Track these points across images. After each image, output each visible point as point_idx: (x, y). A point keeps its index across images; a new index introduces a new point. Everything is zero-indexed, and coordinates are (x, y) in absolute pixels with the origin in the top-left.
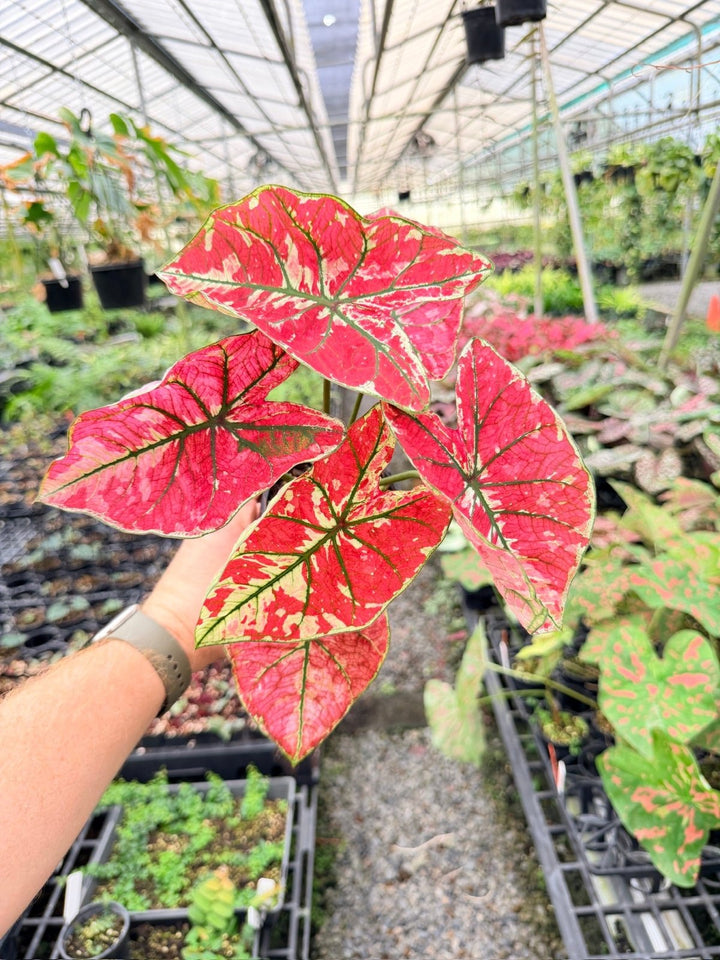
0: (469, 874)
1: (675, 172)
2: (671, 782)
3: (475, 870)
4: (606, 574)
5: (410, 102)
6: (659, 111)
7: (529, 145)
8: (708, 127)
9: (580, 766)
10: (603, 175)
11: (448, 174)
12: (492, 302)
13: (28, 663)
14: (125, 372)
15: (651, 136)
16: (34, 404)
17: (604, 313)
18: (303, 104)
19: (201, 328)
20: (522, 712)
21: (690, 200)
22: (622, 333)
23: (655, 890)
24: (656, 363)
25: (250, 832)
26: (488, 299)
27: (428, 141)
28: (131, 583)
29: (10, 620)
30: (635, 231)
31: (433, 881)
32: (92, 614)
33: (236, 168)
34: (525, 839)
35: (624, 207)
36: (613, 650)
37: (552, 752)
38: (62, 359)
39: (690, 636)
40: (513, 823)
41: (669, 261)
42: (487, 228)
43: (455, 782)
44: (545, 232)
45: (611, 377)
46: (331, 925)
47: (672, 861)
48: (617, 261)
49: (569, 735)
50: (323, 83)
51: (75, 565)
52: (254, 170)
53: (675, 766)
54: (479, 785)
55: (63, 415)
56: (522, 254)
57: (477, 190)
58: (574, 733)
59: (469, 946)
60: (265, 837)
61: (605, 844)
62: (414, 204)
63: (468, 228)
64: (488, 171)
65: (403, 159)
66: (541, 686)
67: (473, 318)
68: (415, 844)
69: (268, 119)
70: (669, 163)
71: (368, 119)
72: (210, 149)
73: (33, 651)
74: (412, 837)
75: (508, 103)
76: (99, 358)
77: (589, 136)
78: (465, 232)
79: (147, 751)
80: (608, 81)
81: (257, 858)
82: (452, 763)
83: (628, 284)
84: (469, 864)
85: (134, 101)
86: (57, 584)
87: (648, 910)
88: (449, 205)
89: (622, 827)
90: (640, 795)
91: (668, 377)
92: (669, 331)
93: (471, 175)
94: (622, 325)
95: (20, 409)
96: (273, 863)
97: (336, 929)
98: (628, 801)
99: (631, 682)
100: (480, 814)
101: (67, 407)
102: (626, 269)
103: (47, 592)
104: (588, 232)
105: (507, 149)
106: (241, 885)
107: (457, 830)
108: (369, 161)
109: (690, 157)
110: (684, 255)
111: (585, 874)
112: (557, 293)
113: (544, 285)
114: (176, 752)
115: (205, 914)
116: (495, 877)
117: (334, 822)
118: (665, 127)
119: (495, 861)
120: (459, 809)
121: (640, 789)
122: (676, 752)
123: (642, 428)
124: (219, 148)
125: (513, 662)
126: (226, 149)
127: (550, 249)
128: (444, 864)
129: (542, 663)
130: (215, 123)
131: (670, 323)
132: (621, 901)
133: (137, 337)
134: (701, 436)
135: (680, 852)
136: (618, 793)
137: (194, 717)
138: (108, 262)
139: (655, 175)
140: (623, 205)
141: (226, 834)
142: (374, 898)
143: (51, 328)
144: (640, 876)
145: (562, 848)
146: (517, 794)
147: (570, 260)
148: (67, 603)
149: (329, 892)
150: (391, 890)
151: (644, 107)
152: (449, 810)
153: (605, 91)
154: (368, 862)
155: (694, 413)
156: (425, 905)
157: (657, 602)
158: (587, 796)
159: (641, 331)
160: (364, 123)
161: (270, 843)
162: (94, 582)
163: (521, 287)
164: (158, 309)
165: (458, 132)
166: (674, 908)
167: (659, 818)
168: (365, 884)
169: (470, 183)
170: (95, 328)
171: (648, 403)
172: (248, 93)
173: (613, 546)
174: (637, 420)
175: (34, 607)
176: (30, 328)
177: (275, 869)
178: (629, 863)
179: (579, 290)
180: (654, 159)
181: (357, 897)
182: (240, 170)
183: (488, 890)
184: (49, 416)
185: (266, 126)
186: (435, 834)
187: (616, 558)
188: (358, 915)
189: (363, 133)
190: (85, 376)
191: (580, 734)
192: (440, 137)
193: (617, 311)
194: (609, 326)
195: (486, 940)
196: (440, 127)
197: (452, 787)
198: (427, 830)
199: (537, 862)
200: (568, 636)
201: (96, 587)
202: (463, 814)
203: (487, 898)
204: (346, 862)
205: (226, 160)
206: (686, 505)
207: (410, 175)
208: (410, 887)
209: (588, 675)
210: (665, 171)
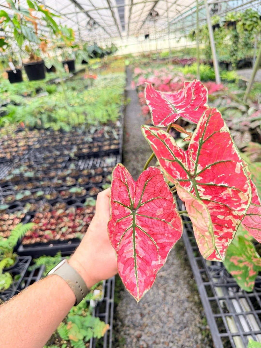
0: (171, 285)
1: (252, 23)
2: (245, 254)
3: (173, 284)
7: (195, 15)
10: (224, 25)
11: (164, 28)
12: (181, 77)
13: (9, 215)
14: (42, 107)
15: (243, 9)
16: (9, 120)
17: (223, 81)
19: (70, 90)
21: (257, 36)
22: (230, 88)
23: (238, 291)
24: (242, 99)
26: (179, 76)
27: (156, 14)
28: (46, 185)
29: (3, 199)
30: (236, 48)
31: (158, 288)
32: (32, 197)
34: (191, 273)
38: (19, 103)
40: (187, 268)
41: (248, 61)
42: (179, 49)
44: (201, 51)
45: (225, 104)
46: (122, 303)
47: (244, 282)
48: (228, 61)
51: (26, 179)
52: (89, 27)
53: (246, 249)
54: (175, 254)
55: (20, 124)
56: (192, 59)
57: (175, 33)
59: (171, 310)
61: (219, 275)
62: (150, 40)
63: (172, 49)
64: (179, 26)
65: (146, 21)
67: (174, 83)
69: (93, 5)
70: (250, 19)
71: (133, 4)
72: (71, 18)
73: (11, 211)
76: (33, 102)
77: (219, 10)
78: (171, 51)
79: (53, 246)
83: (232, 70)
84: (171, 282)
86: (19, 186)
87: (234, 298)
88: (164, 40)
89: (226, 270)
90: (233, 259)
91: (247, 104)
92: (247, 87)
93: (173, 27)
94: (230, 85)
95: (4, 122)
96: (100, 284)
97: (124, 305)
98: (228, 261)
100: (175, 265)
101: (21, 121)
102: (232, 64)
103: (16, 189)
104: (218, 50)
105: (187, 17)
107: (166, 270)
108: (133, 22)
109: (258, 17)
110: (254, 58)
111: (212, 286)
112: (205, 73)
113: (201, 70)
114: (64, 246)
116: (180, 286)
118: (248, 5)
119: (181, 281)
121: (233, 257)
122: (247, 243)
123: (236, 124)
124: (74, 18)
126: (77, 18)
127: (203, 57)
128: (162, 282)
131: (248, 85)
132: (225, 295)
133: (47, 94)
134: (259, 126)
135: (247, 279)
137: (70, 233)
139: (244, 24)
140: (230, 39)
143: (14, 91)
144: (232, 287)
145: (204, 276)
147: (211, 61)
148: (23, 193)
149: (122, 293)
155: (256, 118)
156: (155, 296)
159: (237, 88)
160: (131, 5)
162: (33, 185)
163: (192, 71)
164: (54, 83)
165: (167, 10)
166: (244, 297)
167: (240, 267)
169: (172, 31)
170: (31, 91)
171: (239, 114)
174: (235, 121)
175: (11, 195)
176: (6, 91)
177: (101, 286)
178: (228, 282)
179: (214, 72)
180: (244, 18)
182: (83, 27)
183: (178, 291)
184: (15, 124)
185: (92, 8)
190: (28, 109)
192: (160, 12)
193: (228, 80)
194: (225, 85)
195: (177, 308)
196: (161, 8)
199: (195, 281)
201: (34, 187)
202: (169, 265)
203: (177, 293)
205: (77, 23)
206: (252, 152)
207: (148, 28)
210: (248, 23)
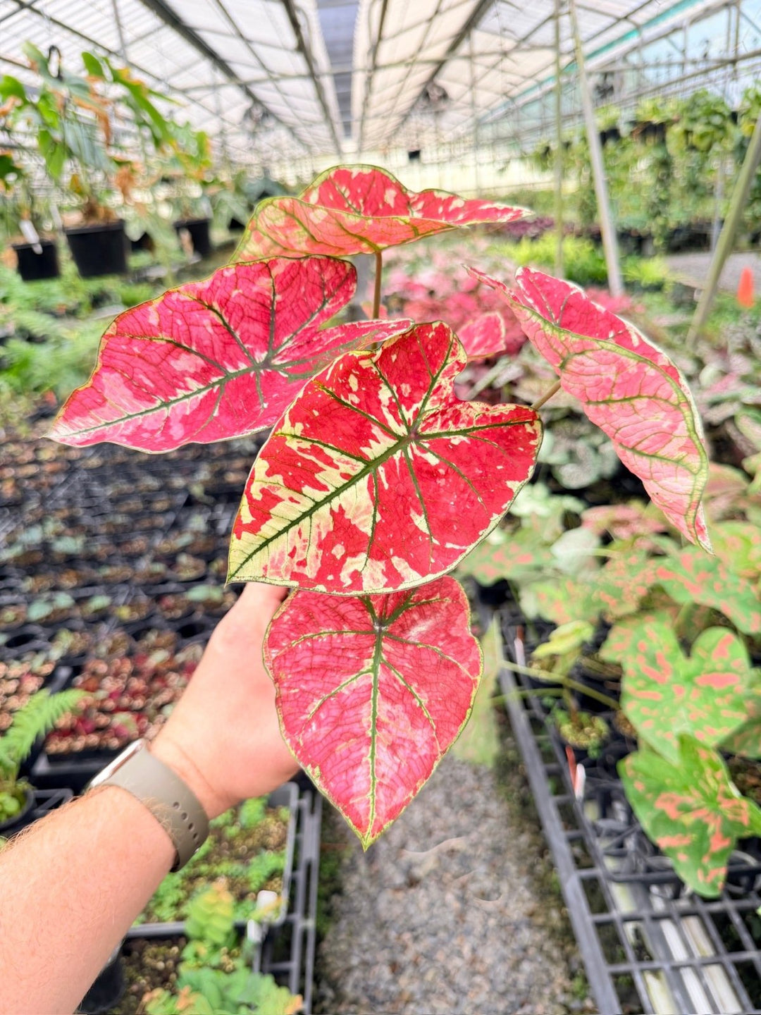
0: (481, 877)
1: (710, 129)
2: (697, 787)
3: (487, 874)
4: (630, 567)
5: (420, 49)
6: (694, 62)
7: (551, 100)
8: (746, 81)
9: (599, 769)
10: (632, 133)
11: (462, 132)
13: (8, 665)
15: (685, 90)
16: (11, 385)
17: (630, 286)
18: (302, 48)
20: (538, 712)
21: (723, 163)
22: (648, 307)
23: (677, 896)
24: (684, 341)
25: (250, 842)
26: (505, 270)
27: (440, 94)
28: (119, 578)
30: (663, 196)
31: (442, 886)
32: (77, 612)
33: (229, 123)
34: (540, 842)
35: (652, 171)
36: (637, 649)
37: (571, 755)
38: (41, 334)
39: (720, 634)
40: (527, 826)
41: (698, 230)
42: (504, 192)
43: (467, 783)
44: (566, 198)
46: (337, 932)
47: (696, 870)
48: (642, 230)
49: (588, 737)
50: (324, 27)
51: (59, 559)
52: (249, 125)
53: (702, 771)
54: (492, 786)
55: (43, 397)
56: (542, 222)
57: (494, 149)
58: (593, 735)
59: (480, 952)
60: (266, 847)
61: (624, 849)
62: (424, 164)
63: (483, 193)
64: (506, 128)
65: (412, 113)
66: (558, 686)
68: (424, 848)
69: (263, 66)
70: (704, 120)
71: (375, 68)
72: (200, 100)
73: (14, 651)
74: (422, 842)
75: (528, 50)
76: (82, 334)
77: (616, 89)
80: (638, 28)
81: (258, 869)
82: (464, 763)
83: (654, 256)
84: (480, 869)
85: (113, 44)
86: (39, 579)
87: (668, 917)
88: (463, 167)
89: (642, 834)
90: (664, 801)
91: (697, 354)
92: (698, 306)
93: (487, 133)
94: (649, 299)
96: (274, 874)
97: (343, 936)
98: (651, 808)
99: (655, 683)
100: (493, 817)
101: (47, 388)
102: (653, 238)
103: (28, 589)
104: (614, 198)
105: (526, 104)
106: (241, 897)
107: (468, 833)
108: (376, 116)
109: (727, 114)
110: (716, 225)
111: (603, 881)
112: (579, 264)
113: (565, 255)
115: (202, 928)
116: (508, 881)
117: (340, 826)
118: (700, 79)
119: (509, 864)
120: (471, 812)
121: (664, 795)
122: (703, 755)
124: (209, 100)
125: (529, 660)
126: (217, 101)
127: (572, 216)
128: (455, 868)
129: (560, 661)
130: (204, 70)
131: (699, 297)
132: (640, 907)
134: (732, 419)
135: (706, 860)
136: (641, 799)
138: (84, 223)
139: (687, 133)
140: (651, 169)
141: (225, 844)
142: (382, 904)
143: (28, 300)
144: (660, 883)
145: (578, 850)
146: (531, 795)
147: (594, 228)
148: (50, 601)
149: (335, 899)
150: (400, 895)
151: (677, 57)
152: (460, 812)
153: (634, 40)
154: (375, 867)
155: (726, 394)
156: (435, 911)
157: (685, 598)
158: (606, 801)
159: (668, 306)
160: (370, 71)
161: (272, 853)
162: (78, 577)
163: (540, 257)
164: (146, 280)
165: (473, 85)
166: (695, 914)
167: (683, 826)
168: (372, 890)
169: (485, 142)
170: (77, 301)
172: (241, 36)
173: (636, 536)
175: (14, 604)
176: (5, 301)
177: (276, 880)
178: (649, 870)
179: (602, 261)
180: (687, 115)
181: (364, 903)
182: (234, 125)
183: (500, 894)
184: (29, 397)
185: (261, 74)
186: (445, 838)
187: (641, 550)
188: (366, 921)
189: (369, 81)
190: (67, 353)
191: (600, 736)
192: (454, 90)
193: (643, 284)
194: (633, 300)
195: (499, 945)
196: (455, 77)
197: (463, 788)
198: (438, 834)
199: (552, 866)
200: (588, 633)
201: (81, 583)
202: (475, 817)
203: (500, 902)
204: (353, 868)
205: (218, 113)
206: (714, 493)
207: (420, 132)
208: (420, 894)
209: (608, 674)
210: (699, 128)
